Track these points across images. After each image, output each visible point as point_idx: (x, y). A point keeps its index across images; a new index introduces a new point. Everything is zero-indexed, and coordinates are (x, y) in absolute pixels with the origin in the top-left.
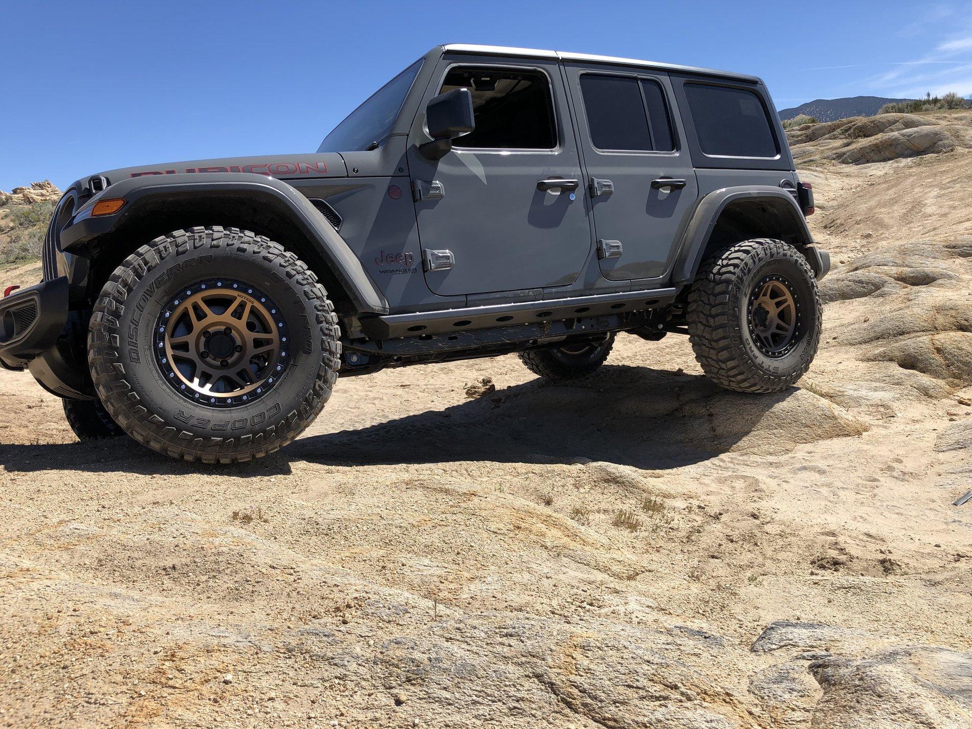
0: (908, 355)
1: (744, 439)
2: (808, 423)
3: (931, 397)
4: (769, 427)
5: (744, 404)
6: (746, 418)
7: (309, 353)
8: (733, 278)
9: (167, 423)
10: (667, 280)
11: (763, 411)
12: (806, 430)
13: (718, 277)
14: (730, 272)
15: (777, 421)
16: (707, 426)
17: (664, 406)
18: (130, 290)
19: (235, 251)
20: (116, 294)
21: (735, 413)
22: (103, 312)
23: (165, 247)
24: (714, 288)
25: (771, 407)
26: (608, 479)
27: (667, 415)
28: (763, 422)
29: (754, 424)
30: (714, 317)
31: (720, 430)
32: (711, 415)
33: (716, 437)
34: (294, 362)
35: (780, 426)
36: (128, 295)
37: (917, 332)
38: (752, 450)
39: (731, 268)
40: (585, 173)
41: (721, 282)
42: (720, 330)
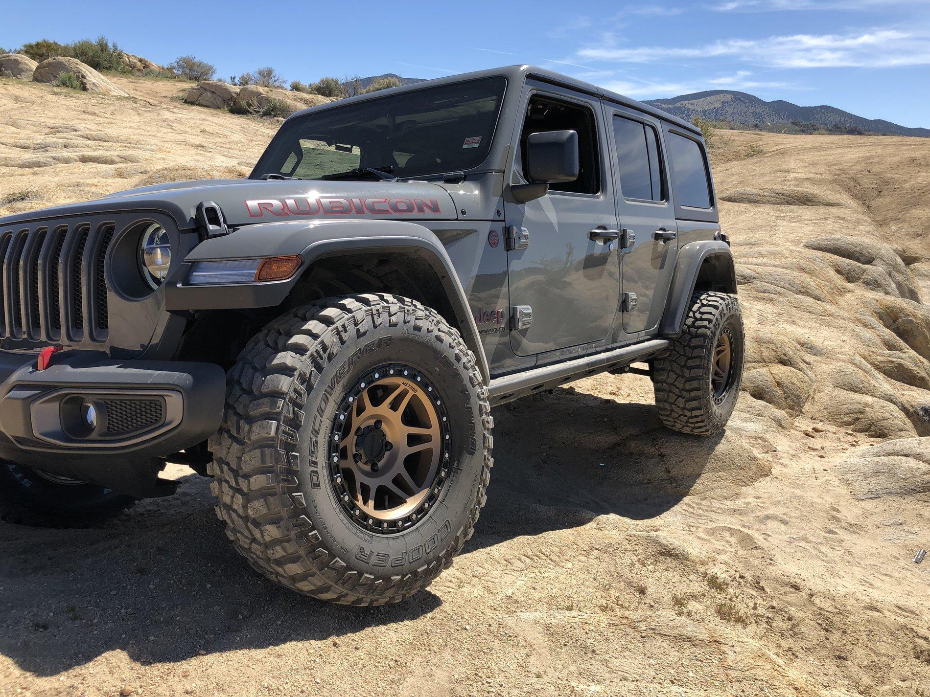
0: (758, 387)
1: (698, 481)
2: (743, 465)
3: (783, 428)
4: (714, 470)
5: (692, 446)
6: (696, 460)
7: (473, 453)
8: (709, 332)
9: (349, 568)
10: (656, 332)
11: (709, 454)
12: (742, 472)
13: (693, 330)
14: (705, 327)
15: (719, 464)
16: (661, 468)
17: (606, 439)
18: (310, 388)
19: (412, 331)
20: (294, 395)
21: (686, 456)
22: (278, 420)
23: (343, 326)
24: (690, 340)
25: (713, 450)
26: (663, 552)
27: (608, 448)
28: (709, 465)
29: (703, 466)
30: (690, 368)
31: (674, 472)
32: (662, 455)
33: (672, 480)
34: (458, 464)
35: (722, 469)
36: (308, 395)
37: (751, 362)
38: (708, 494)
39: (706, 323)
40: (619, 223)
41: (697, 336)
42: (695, 382)
